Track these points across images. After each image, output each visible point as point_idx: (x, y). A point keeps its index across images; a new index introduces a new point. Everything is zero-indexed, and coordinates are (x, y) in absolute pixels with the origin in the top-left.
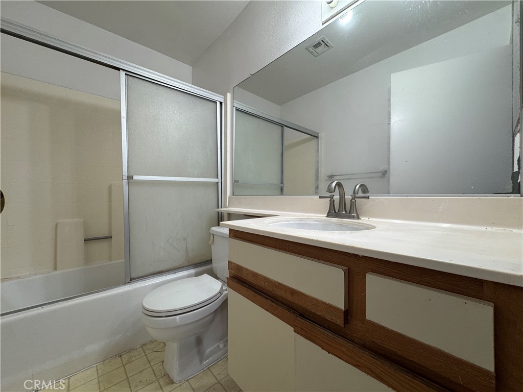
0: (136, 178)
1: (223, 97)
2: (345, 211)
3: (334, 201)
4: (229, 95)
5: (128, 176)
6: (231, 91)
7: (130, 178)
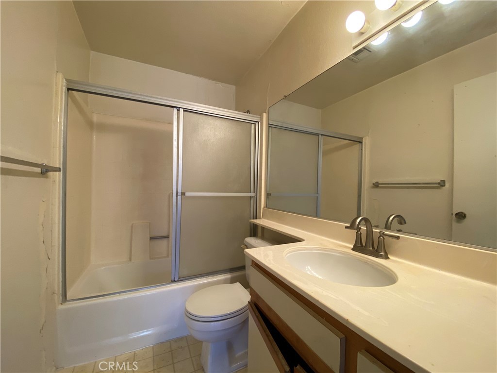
0: (188, 194)
1: (260, 117)
2: (373, 247)
3: (361, 234)
4: (265, 115)
5: (181, 193)
6: (267, 111)
7: (183, 194)
